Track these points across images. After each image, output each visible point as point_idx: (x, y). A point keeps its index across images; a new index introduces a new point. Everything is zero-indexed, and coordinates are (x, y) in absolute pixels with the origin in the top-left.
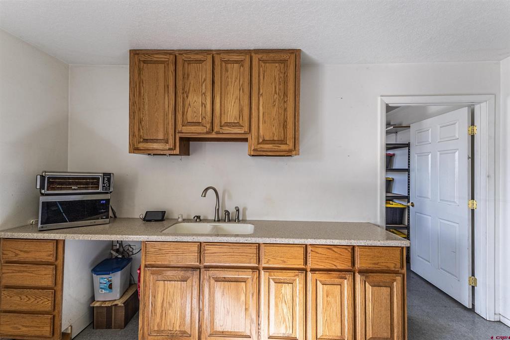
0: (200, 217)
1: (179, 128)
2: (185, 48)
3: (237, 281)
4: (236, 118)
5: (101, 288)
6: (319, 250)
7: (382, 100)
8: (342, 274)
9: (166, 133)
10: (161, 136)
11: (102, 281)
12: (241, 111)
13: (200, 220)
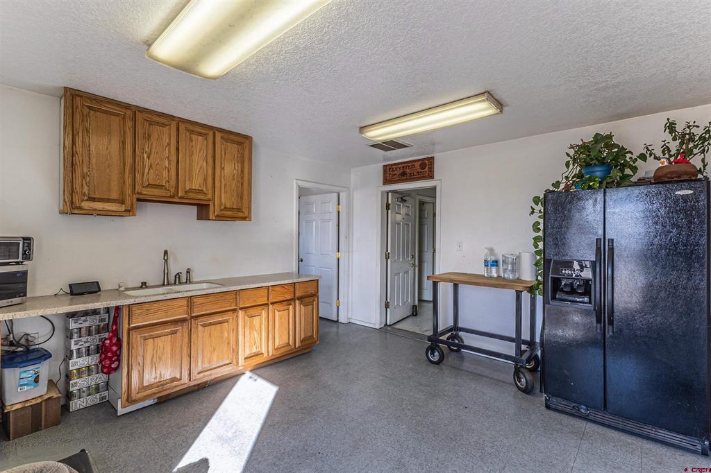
0: (145, 283)
1: (138, 189)
2: (142, 105)
3: (220, 323)
4: (200, 186)
5: (22, 385)
6: (277, 289)
7: (297, 183)
8: (289, 302)
9: (122, 192)
10: (114, 196)
11: (23, 375)
12: (205, 180)
13: (147, 287)
